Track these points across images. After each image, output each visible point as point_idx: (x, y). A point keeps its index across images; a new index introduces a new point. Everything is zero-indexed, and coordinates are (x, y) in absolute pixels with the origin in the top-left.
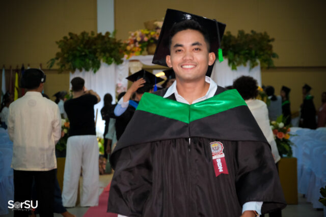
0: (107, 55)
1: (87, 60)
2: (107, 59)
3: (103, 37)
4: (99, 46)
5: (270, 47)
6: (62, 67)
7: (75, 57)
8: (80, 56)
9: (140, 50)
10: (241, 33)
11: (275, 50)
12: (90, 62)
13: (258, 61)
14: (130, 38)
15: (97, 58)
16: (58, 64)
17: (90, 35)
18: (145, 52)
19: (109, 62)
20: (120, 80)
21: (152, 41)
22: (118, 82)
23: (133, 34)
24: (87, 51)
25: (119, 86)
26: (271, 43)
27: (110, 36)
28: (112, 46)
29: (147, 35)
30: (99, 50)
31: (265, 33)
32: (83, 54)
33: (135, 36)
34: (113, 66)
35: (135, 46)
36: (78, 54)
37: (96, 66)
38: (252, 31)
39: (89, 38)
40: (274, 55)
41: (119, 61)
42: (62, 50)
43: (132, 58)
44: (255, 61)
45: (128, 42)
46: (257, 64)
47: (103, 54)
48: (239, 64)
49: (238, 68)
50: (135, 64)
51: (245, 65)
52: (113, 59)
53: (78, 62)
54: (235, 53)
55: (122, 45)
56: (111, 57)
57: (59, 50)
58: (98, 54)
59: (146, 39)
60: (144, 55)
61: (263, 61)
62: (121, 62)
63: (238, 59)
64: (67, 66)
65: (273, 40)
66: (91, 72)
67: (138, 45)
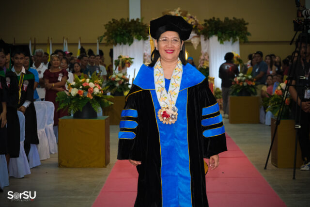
0: (138, 33)
1: (125, 37)
2: (138, 36)
3: (135, 22)
4: (132, 28)
5: (246, 29)
6: (108, 42)
7: (116, 35)
8: (121, 34)
10: (227, 19)
11: (249, 30)
12: (127, 39)
13: (238, 38)
15: (131, 36)
16: (105, 40)
17: (126, 20)
19: (139, 39)
20: (146, 51)
22: (145, 52)
24: (124, 31)
25: (146, 54)
26: (246, 26)
27: (140, 21)
28: (141, 28)
30: (132, 31)
31: (243, 19)
32: (122, 33)
34: (141, 41)
36: (119, 33)
37: (131, 42)
38: (234, 18)
39: (126, 22)
40: (249, 34)
41: (145, 38)
42: (108, 31)
44: (236, 38)
46: (237, 40)
47: (135, 33)
48: (225, 40)
49: (224, 42)
51: (229, 41)
52: (141, 37)
53: (118, 39)
54: (222, 33)
56: (141, 35)
57: (106, 31)
58: (131, 33)
61: (241, 38)
62: (147, 38)
63: (224, 37)
64: (112, 41)
65: (247, 24)
66: (127, 45)
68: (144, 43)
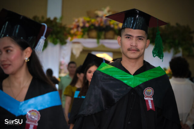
0: (54, 36)
2: (53, 39)
3: (52, 21)
5: (191, 38)
9: (82, 34)
13: (180, 49)
14: (74, 23)
18: (86, 36)
19: (55, 43)
20: (64, 58)
21: (92, 27)
22: (62, 60)
23: (76, 20)
25: (63, 63)
26: (192, 35)
27: (58, 21)
28: (59, 29)
29: (88, 22)
33: (78, 22)
34: (58, 46)
35: (78, 30)
38: (177, 24)
41: (63, 42)
43: (75, 40)
44: (178, 49)
45: (72, 26)
46: (179, 52)
50: (76, 46)
51: (169, 52)
52: (58, 40)
55: (67, 29)
56: (57, 38)
59: (87, 25)
60: (85, 38)
62: (65, 43)
67: (80, 30)
68: (61, 48)
